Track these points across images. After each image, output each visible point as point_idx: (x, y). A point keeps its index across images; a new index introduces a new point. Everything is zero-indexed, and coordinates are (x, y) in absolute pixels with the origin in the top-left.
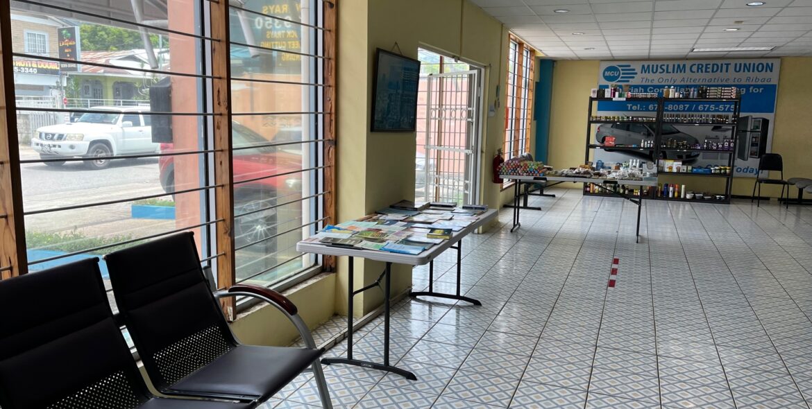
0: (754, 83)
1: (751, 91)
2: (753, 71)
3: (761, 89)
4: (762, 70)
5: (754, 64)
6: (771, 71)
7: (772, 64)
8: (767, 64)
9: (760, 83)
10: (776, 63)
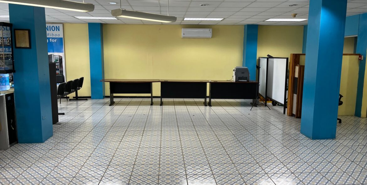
0: (51, 37)
1: (51, 41)
2: (50, 30)
3: (56, 40)
4: (54, 30)
5: (50, 26)
6: (59, 30)
7: (59, 27)
8: (56, 27)
9: (54, 37)
10: (61, 26)
